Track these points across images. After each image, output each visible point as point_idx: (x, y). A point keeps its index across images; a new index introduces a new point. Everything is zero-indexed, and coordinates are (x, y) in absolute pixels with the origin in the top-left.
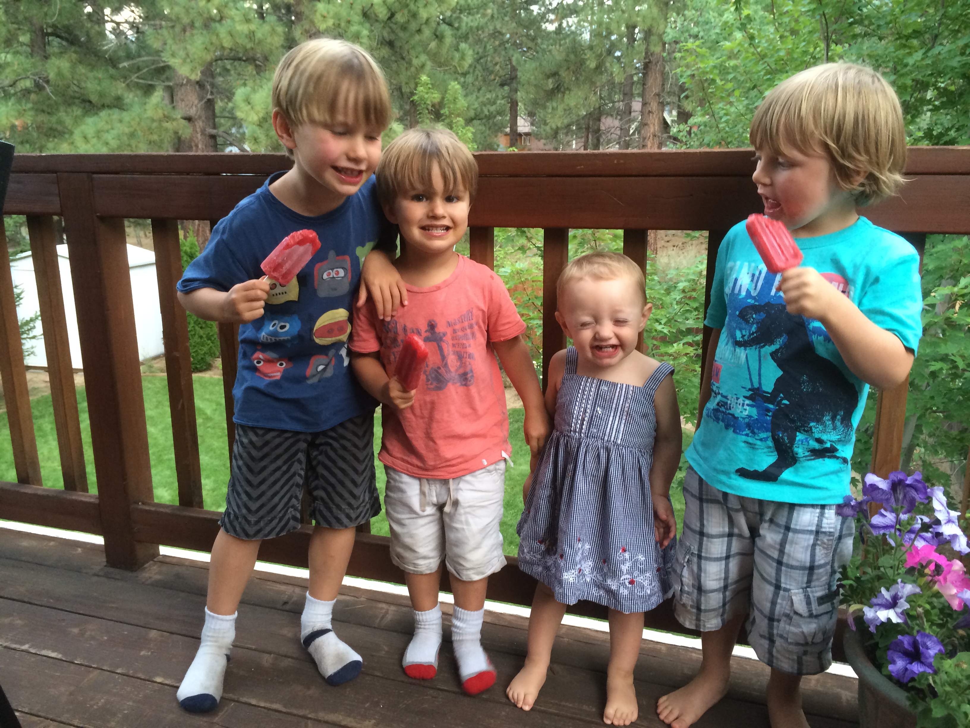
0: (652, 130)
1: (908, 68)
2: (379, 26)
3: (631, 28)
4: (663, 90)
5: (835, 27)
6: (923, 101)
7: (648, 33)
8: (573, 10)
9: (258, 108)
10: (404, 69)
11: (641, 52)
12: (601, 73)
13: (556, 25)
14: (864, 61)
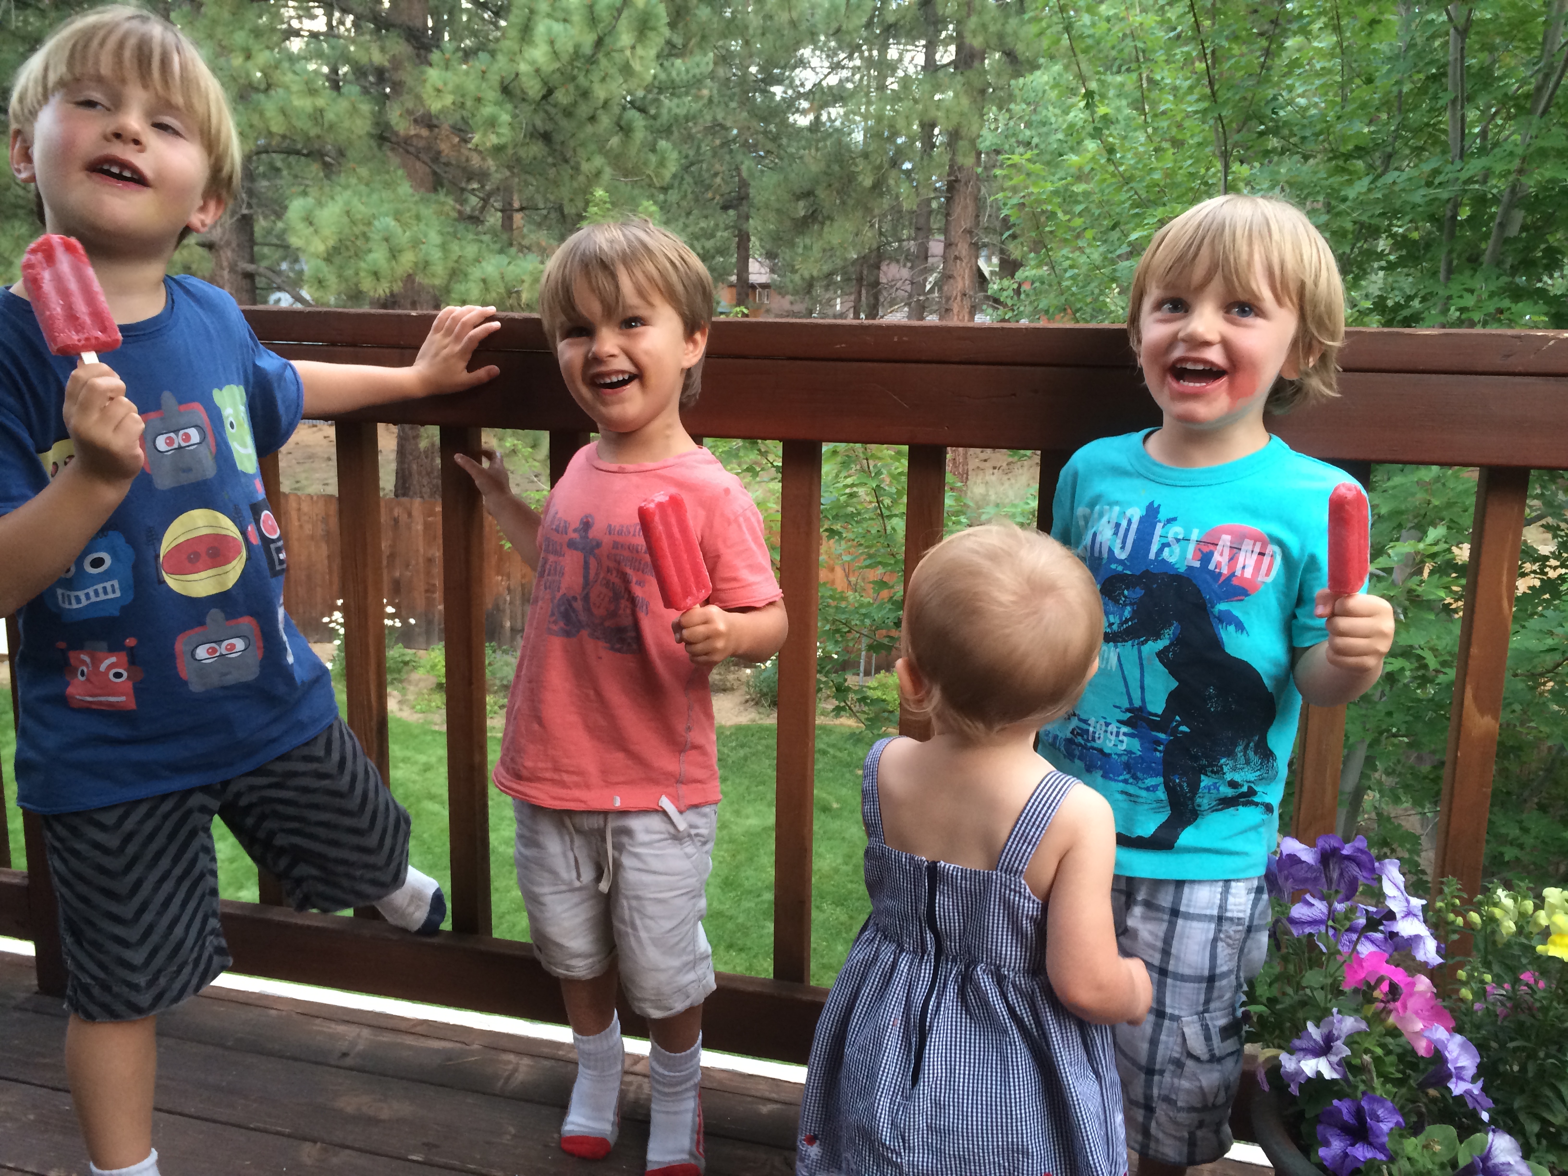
0: (960, 285)
1: (1348, 203)
2: (526, 110)
3: (928, 127)
4: (977, 224)
5: (1236, 137)
6: (1373, 255)
7: (954, 136)
8: (837, 96)
9: (326, 232)
10: (566, 178)
11: (943, 165)
12: (881, 195)
13: (811, 117)
14: (1283, 190)
